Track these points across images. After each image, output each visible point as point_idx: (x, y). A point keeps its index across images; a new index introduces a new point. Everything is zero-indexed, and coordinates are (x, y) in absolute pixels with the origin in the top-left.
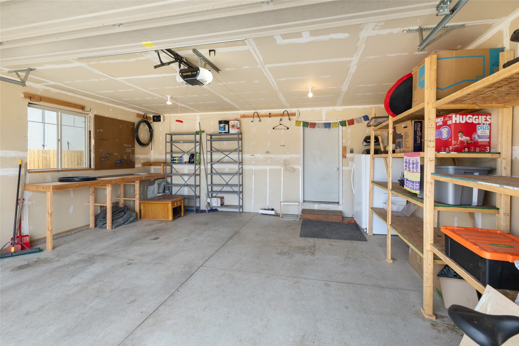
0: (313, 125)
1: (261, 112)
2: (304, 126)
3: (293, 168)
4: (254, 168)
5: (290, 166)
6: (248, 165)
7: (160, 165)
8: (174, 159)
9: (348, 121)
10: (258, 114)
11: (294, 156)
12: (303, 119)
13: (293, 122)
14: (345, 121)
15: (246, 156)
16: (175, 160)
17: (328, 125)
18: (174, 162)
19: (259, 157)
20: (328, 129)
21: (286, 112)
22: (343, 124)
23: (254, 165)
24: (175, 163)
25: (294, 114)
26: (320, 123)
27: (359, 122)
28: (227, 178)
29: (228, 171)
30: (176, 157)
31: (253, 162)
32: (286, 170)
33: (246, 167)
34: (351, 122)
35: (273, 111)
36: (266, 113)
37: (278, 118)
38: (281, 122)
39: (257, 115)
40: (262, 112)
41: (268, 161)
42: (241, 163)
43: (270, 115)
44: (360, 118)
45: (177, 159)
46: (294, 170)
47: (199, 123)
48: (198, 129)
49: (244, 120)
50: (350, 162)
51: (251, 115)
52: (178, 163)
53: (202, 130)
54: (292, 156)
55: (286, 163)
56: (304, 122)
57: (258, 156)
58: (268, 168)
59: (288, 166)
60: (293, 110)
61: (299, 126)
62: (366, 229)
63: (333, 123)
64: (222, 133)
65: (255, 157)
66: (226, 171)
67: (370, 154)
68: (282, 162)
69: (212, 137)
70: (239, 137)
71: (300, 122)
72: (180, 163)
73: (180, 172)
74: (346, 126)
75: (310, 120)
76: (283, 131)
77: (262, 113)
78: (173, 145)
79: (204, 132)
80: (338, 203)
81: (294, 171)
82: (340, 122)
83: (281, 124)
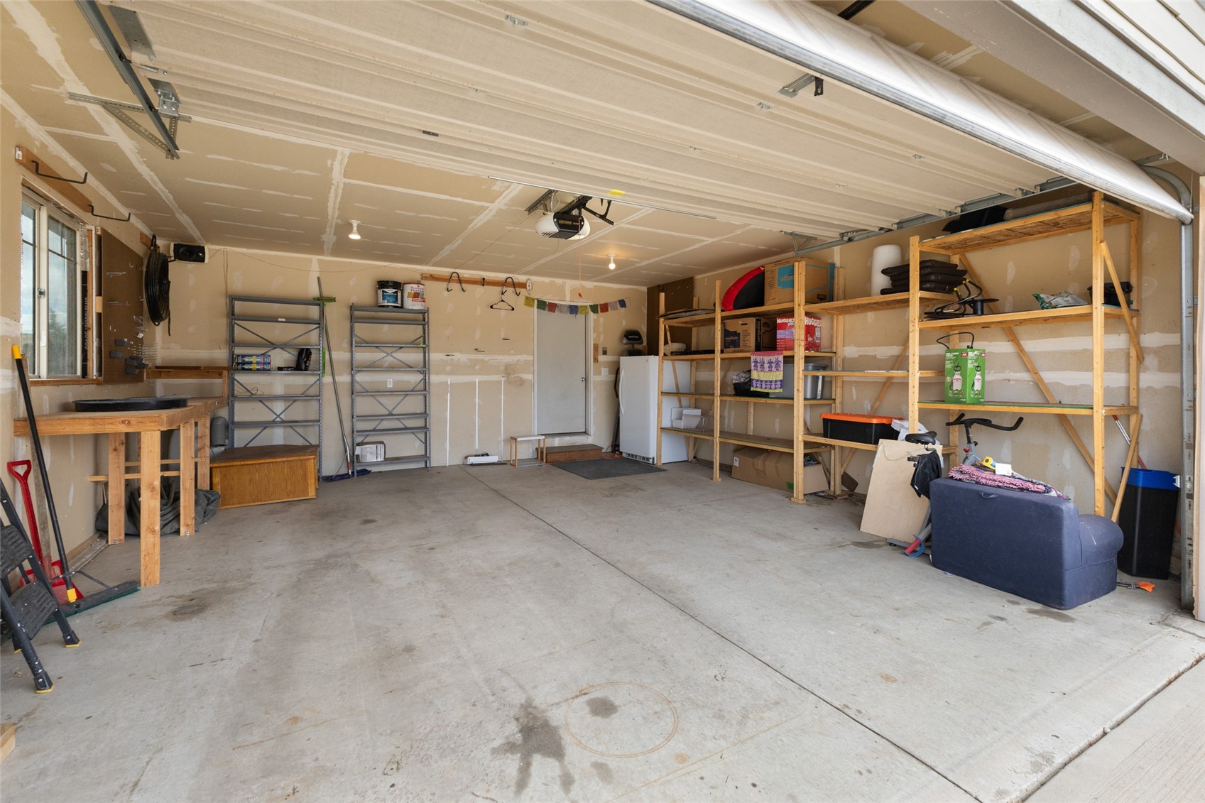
0: (552, 307)
1: (463, 274)
2: (539, 307)
3: (521, 378)
4: (449, 380)
5: (516, 376)
6: (436, 374)
7: (220, 375)
8: (246, 359)
9: (601, 305)
10: (459, 277)
11: (523, 357)
12: (537, 295)
13: (522, 299)
14: (597, 305)
15: (435, 357)
16: (250, 363)
17: (574, 310)
18: (246, 367)
19: (459, 360)
20: (574, 315)
21: (509, 280)
22: (594, 309)
23: (450, 373)
24: (251, 369)
25: (523, 285)
26: (564, 305)
27: (615, 309)
28: (389, 403)
29: (391, 386)
30: (251, 356)
31: (448, 368)
32: (508, 382)
33: (434, 379)
34: (604, 308)
35: (489, 275)
36: (474, 277)
37: (498, 289)
38: (504, 297)
39: (457, 278)
40: (465, 273)
41: (477, 367)
42: (424, 369)
43: (483, 282)
44: (616, 302)
45: (254, 359)
46: (522, 382)
47: (318, 278)
48: (314, 291)
49: (430, 285)
50: (603, 369)
51: (446, 277)
52: (258, 370)
53: (326, 293)
54: (519, 357)
55: (508, 370)
56: (538, 301)
57: (458, 356)
58: (477, 379)
59: (512, 376)
60: (520, 278)
61: (533, 306)
62: (654, 459)
63: (581, 306)
64: (388, 306)
65: (452, 360)
66: (389, 386)
67: (658, 355)
68: (502, 368)
69: (356, 314)
70: (422, 319)
71: (534, 300)
72: (264, 370)
73: (259, 393)
74: (598, 313)
75: (548, 299)
76: (503, 312)
77: (465, 276)
78: (236, 326)
79: (333, 300)
80: (585, 433)
81: (521, 385)
82: (591, 306)
83: (503, 301)
